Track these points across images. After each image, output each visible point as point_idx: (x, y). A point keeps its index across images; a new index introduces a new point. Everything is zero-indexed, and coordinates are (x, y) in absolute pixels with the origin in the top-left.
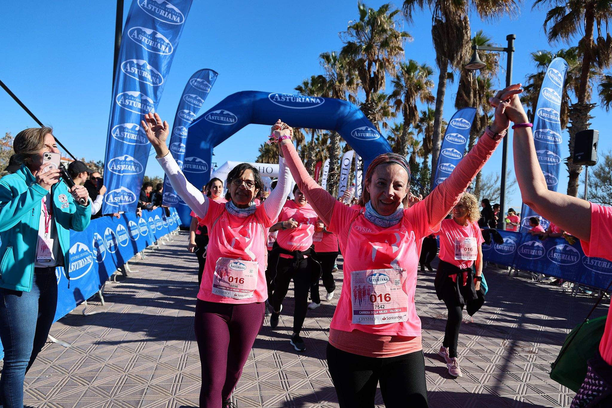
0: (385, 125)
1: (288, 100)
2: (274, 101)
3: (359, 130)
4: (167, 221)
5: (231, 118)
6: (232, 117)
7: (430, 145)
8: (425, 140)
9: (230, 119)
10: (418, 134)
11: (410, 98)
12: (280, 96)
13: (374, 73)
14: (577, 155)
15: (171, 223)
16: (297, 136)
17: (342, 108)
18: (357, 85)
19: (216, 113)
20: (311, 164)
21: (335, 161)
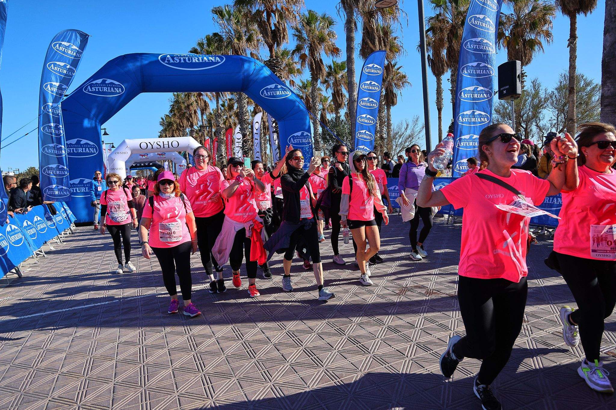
0: (292, 83)
1: (182, 61)
2: (166, 63)
3: (267, 88)
4: (53, 220)
5: (117, 87)
6: (119, 87)
7: (339, 99)
8: (334, 95)
10: (326, 90)
11: (314, 51)
12: (173, 57)
13: (275, 25)
14: (501, 89)
15: (60, 221)
16: (200, 105)
17: (246, 66)
18: (258, 41)
19: (96, 84)
20: (220, 133)
21: (246, 126)
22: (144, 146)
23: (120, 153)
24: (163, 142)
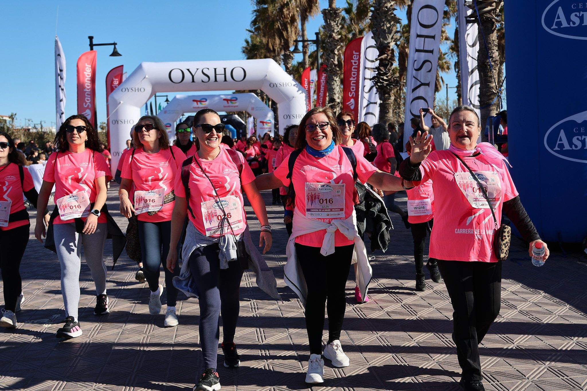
20: (333, 52)
21: (388, 25)
22: (177, 76)
23: (130, 90)
24: (215, 69)
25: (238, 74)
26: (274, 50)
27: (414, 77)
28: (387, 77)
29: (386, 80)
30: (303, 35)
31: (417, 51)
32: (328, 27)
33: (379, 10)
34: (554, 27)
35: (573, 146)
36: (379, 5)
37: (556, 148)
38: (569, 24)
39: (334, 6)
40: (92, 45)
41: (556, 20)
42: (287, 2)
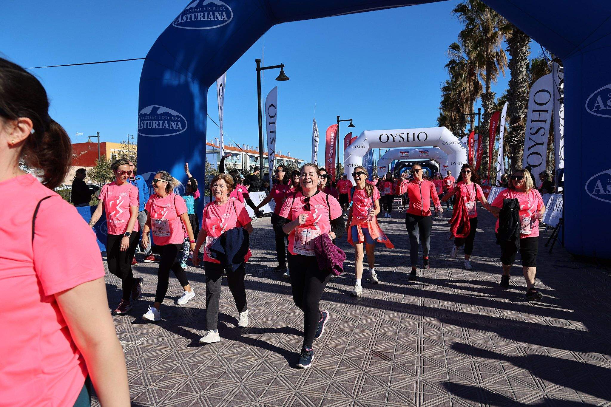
5: (218, 11)
6: (221, 9)
9: (216, 13)
19: (191, 8)
21: (520, 104)
22: (384, 138)
23: (357, 147)
24: (408, 134)
25: (422, 137)
26: (455, 120)
27: (530, 139)
28: (517, 138)
29: (516, 141)
30: (471, 110)
31: (532, 121)
32: (485, 106)
33: (513, 94)
34: (594, 109)
35: (607, 191)
36: (514, 91)
37: (594, 193)
38: (605, 107)
39: (489, 91)
40: (338, 121)
41: (596, 105)
42: (464, 89)
